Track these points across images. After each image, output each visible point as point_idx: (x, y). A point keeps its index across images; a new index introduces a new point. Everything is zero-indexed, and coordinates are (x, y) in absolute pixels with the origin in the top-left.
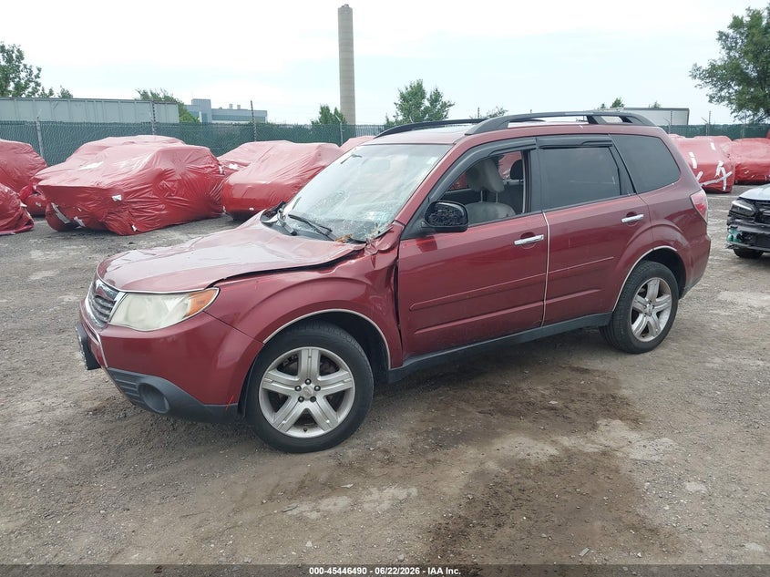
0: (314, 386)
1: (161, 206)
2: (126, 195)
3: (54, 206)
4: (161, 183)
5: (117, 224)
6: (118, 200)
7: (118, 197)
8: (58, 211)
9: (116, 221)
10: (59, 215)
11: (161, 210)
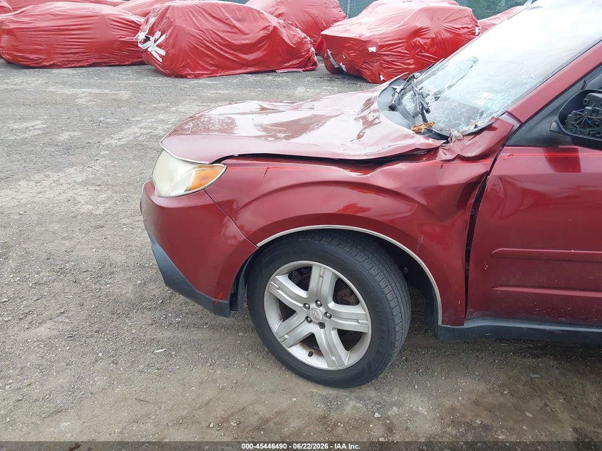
0: (324, 311)
1: (409, 61)
2: (381, 47)
3: (329, 52)
4: (414, 40)
5: (368, 73)
6: (373, 52)
7: (373, 49)
8: (331, 56)
9: (368, 69)
10: (332, 59)
11: (409, 64)
